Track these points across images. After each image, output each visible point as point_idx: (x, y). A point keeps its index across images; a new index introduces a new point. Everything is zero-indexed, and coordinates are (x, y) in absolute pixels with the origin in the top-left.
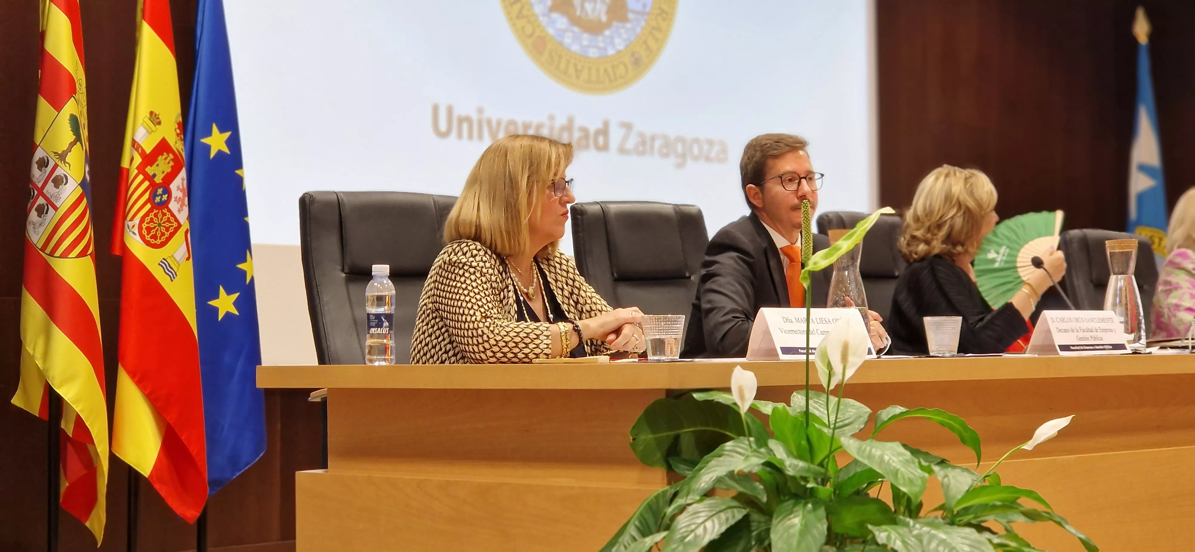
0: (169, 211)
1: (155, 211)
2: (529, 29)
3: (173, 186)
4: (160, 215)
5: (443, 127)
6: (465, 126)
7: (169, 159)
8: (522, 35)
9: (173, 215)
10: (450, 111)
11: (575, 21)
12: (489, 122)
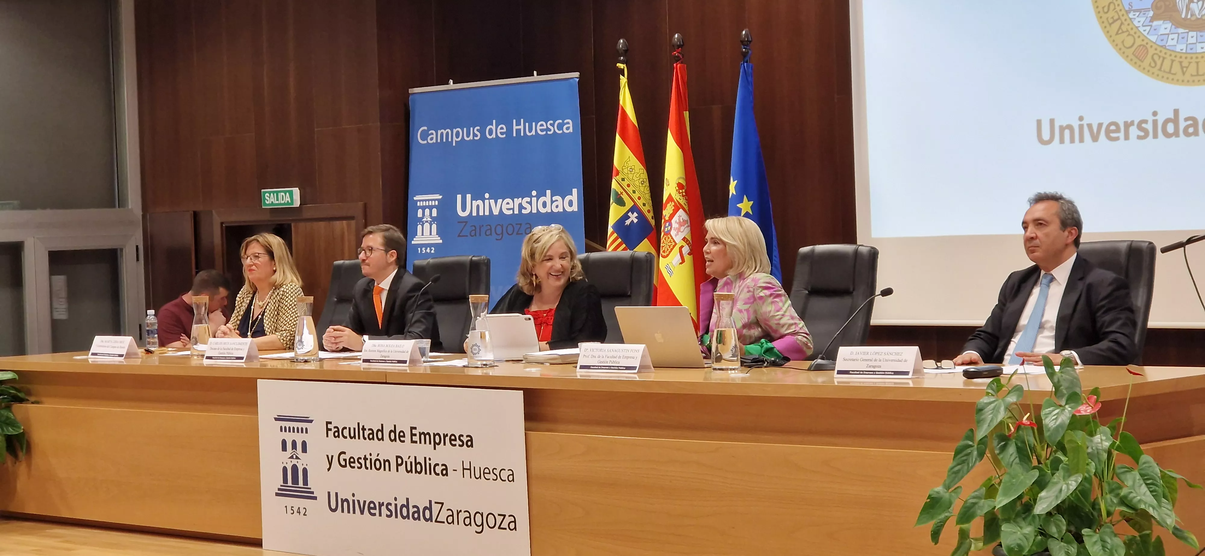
0: (671, 236)
1: (665, 236)
2: (1129, 41)
3: (673, 221)
4: (667, 238)
5: (1046, 136)
6: (1067, 133)
7: (672, 205)
8: (1121, 49)
9: (672, 238)
10: (1052, 122)
11: (1178, 23)
12: (1090, 126)
